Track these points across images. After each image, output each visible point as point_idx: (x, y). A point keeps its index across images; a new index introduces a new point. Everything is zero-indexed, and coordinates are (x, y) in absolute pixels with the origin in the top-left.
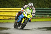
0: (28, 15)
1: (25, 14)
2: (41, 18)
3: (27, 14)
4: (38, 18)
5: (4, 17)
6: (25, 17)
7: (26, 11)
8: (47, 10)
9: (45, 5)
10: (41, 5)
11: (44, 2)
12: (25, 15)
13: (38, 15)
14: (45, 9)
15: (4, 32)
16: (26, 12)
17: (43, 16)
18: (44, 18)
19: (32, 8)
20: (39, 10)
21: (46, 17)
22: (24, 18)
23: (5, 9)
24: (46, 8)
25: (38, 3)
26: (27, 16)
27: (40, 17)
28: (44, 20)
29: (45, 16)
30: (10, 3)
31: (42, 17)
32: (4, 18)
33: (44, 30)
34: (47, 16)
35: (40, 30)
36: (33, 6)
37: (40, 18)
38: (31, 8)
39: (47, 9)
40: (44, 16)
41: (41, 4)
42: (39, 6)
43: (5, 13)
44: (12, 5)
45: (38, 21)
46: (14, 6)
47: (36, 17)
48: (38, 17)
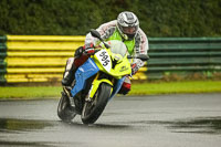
1: (100, 61)
2: (186, 79)
3: (109, 59)
4: (173, 80)
5: (26, 74)
6: (103, 75)
7: (107, 47)
8: (212, 46)
9: (206, 22)
10: (188, 24)
11: (199, 9)
13: (176, 65)
14: (204, 39)
15: (28, 140)
16: (105, 50)
17: (195, 71)
18: (201, 79)
19: (131, 37)
20: (180, 47)
21: (209, 74)
22: (99, 79)
23: (29, 41)
24: (209, 35)
25: (176, 14)
27: (183, 75)
28: (199, 89)
29: (206, 70)
30: (55, 12)
31: (190, 73)
32: (26, 80)
33: (203, 129)
34: (211, 70)
35: (183, 130)
36: (136, 27)
37: (182, 81)
38: (128, 34)
39: (214, 39)
40: (200, 70)
41: (186, 20)
42: (179, 25)
43: (30, 57)
44: (61, 24)
45: (175, 93)
46: (70, 26)
47: (167, 74)
48: (176, 75)
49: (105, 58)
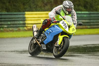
0: (69, 27)
3: (67, 25)
12: (64, 27)
21: (2, 29)
22: (61, 35)
26: (67, 30)
49: (65, 24)
